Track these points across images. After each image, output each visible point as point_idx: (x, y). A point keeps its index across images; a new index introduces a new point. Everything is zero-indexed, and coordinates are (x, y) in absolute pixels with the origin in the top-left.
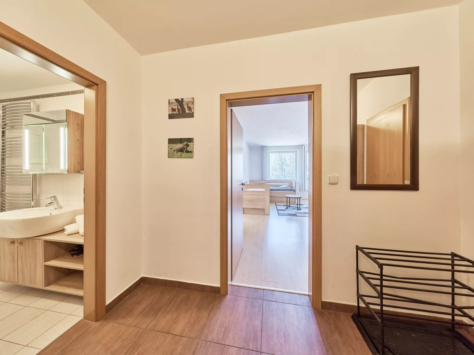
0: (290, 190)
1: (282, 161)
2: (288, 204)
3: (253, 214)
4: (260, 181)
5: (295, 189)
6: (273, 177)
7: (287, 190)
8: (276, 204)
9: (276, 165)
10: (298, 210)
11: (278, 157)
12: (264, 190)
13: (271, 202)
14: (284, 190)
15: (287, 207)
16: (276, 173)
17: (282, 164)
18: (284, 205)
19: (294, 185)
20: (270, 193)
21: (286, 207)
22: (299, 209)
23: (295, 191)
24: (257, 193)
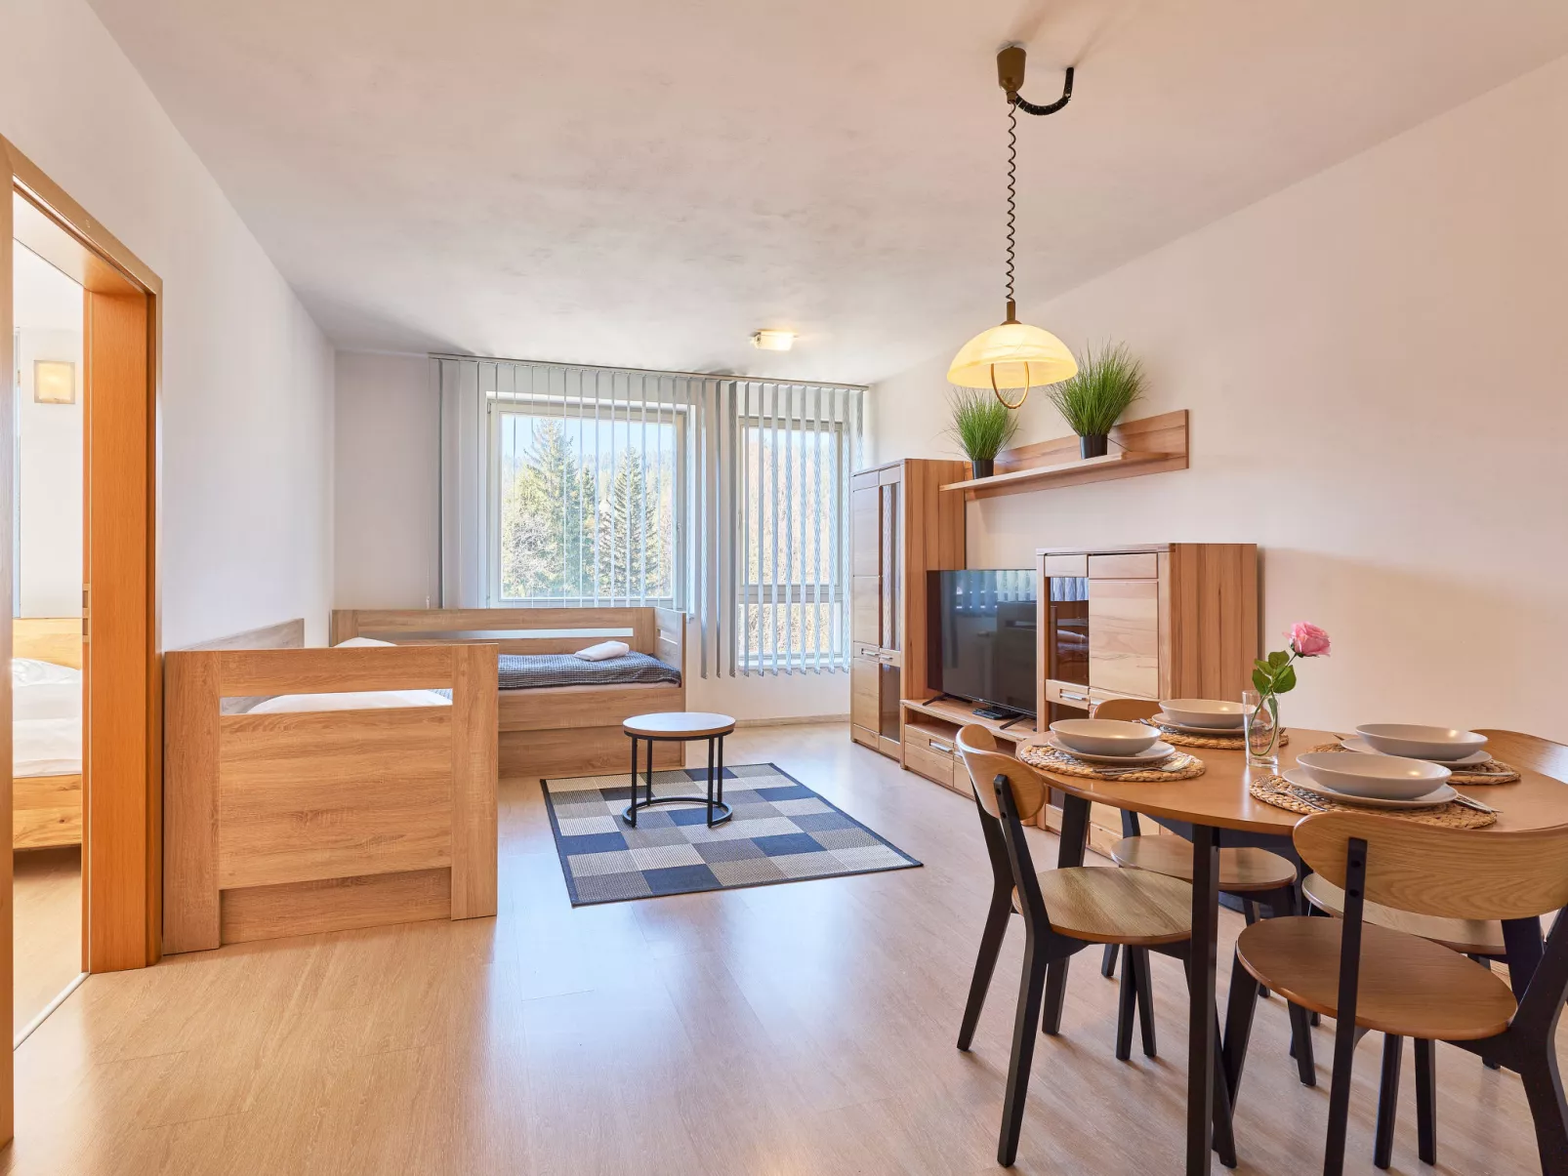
0: (649, 675)
1: (573, 494)
2: (641, 782)
3: (332, 936)
4: (423, 613)
5: (674, 664)
6: (521, 587)
7: (624, 675)
8: (543, 783)
9: (538, 518)
10: (711, 824)
11: (548, 474)
12: (449, 702)
13: (509, 770)
14: (607, 673)
15: (633, 810)
16: (539, 565)
17: (576, 512)
18: (609, 794)
19: (669, 638)
20: (503, 704)
21: (628, 803)
22: (715, 811)
23: (677, 679)
24: (375, 734)
